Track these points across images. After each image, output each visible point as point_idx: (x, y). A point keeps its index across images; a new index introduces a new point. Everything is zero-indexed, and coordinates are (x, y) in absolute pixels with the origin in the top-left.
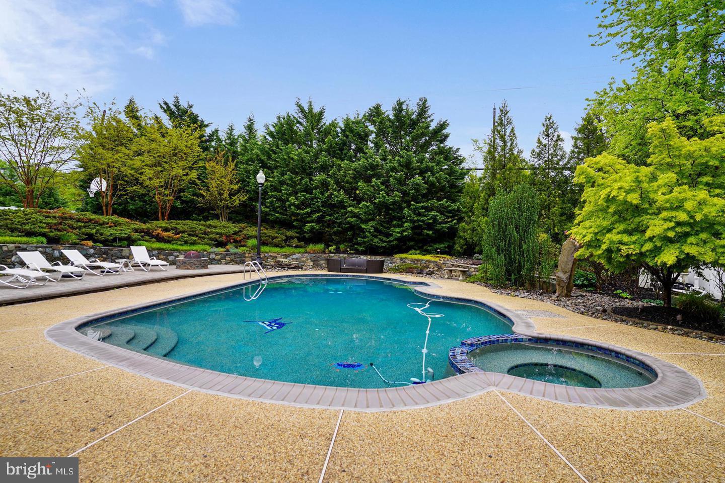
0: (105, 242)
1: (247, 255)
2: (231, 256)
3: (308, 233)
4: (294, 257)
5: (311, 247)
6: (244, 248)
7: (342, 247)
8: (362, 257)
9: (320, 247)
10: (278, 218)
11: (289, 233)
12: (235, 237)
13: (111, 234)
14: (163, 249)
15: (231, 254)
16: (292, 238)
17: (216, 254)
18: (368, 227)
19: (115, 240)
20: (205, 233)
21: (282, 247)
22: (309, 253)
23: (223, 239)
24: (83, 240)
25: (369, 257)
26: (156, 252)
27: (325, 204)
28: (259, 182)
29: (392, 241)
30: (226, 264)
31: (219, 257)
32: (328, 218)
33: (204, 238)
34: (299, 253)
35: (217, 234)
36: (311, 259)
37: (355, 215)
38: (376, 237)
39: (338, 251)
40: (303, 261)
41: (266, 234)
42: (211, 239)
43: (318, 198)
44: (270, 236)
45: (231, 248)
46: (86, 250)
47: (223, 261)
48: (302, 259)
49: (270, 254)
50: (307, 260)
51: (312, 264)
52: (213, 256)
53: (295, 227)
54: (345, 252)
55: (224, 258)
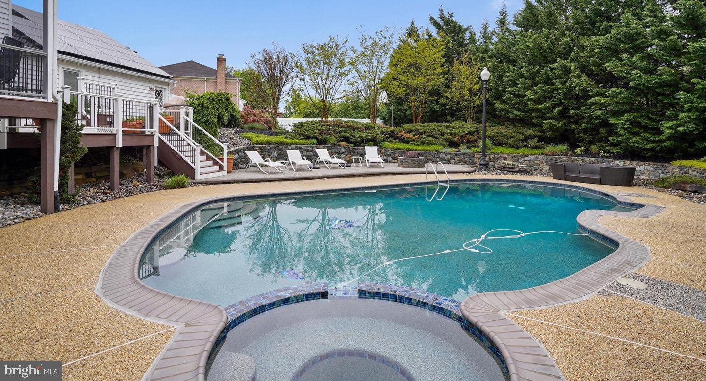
0: (355, 143)
1: (476, 156)
2: (460, 157)
3: (548, 132)
4: (527, 159)
5: (550, 148)
6: (476, 148)
7: (594, 148)
8: (617, 162)
9: (562, 147)
10: (517, 115)
11: (529, 132)
12: (469, 137)
13: (360, 137)
14: (400, 149)
15: (461, 155)
16: (533, 137)
17: (446, 154)
18: (621, 121)
19: (362, 141)
20: (442, 134)
21: (518, 148)
22: (547, 155)
23: (456, 139)
24: (340, 141)
25: (627, 162)
26: (393, 151)
27: (566, 95)
28: (483, 79)
29: (664, 141)
30: (456, 164)
31: (449, 157)
32: (572, 112)
33: (439, 139)
34: (534, 154)
35: (451, 134)
36: (546, 162)
37: (603, 107)
38: (636, 134)
39: (587, 153)
40: (537, 165)
41: (501, 133)
42: (445, 140)
43: (559, 89)
44: (505, 135)
45: (463, 149)
46: (339, 149)
47: (452, 161)
48: (536, 162)
49: (500, 155)
50: (542, 163)
51: (547, 168)
52: (442, 156)
53: (535, 125)
54: (596, 155)
55: (453, 158)
